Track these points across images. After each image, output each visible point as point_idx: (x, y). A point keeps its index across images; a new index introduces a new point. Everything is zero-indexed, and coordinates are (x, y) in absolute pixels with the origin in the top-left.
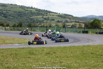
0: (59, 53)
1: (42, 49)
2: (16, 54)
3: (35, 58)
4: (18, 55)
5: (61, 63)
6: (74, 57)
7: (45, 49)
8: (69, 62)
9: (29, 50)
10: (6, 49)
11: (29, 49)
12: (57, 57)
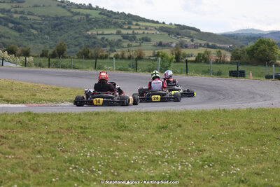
0: (189, 127)
2: (81, 128)
3: (133, 140)
4: (88, 130)
5: (201, 151)
6: (232, 137)
7: (153, 116)
8: (221, 150)
10: (54, 115)
11: (113, 116)
12: (189, 137)
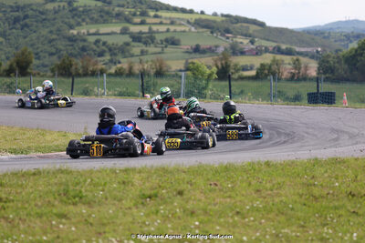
0: (198, 195)
1: (122, 177)
3: (91, 220)
4: (11, 204)
6: (271, 211)
7: (137, 176)
8: (246, 235)
9: (64, 180)
11: (64, 178)
12: (192, 213)
